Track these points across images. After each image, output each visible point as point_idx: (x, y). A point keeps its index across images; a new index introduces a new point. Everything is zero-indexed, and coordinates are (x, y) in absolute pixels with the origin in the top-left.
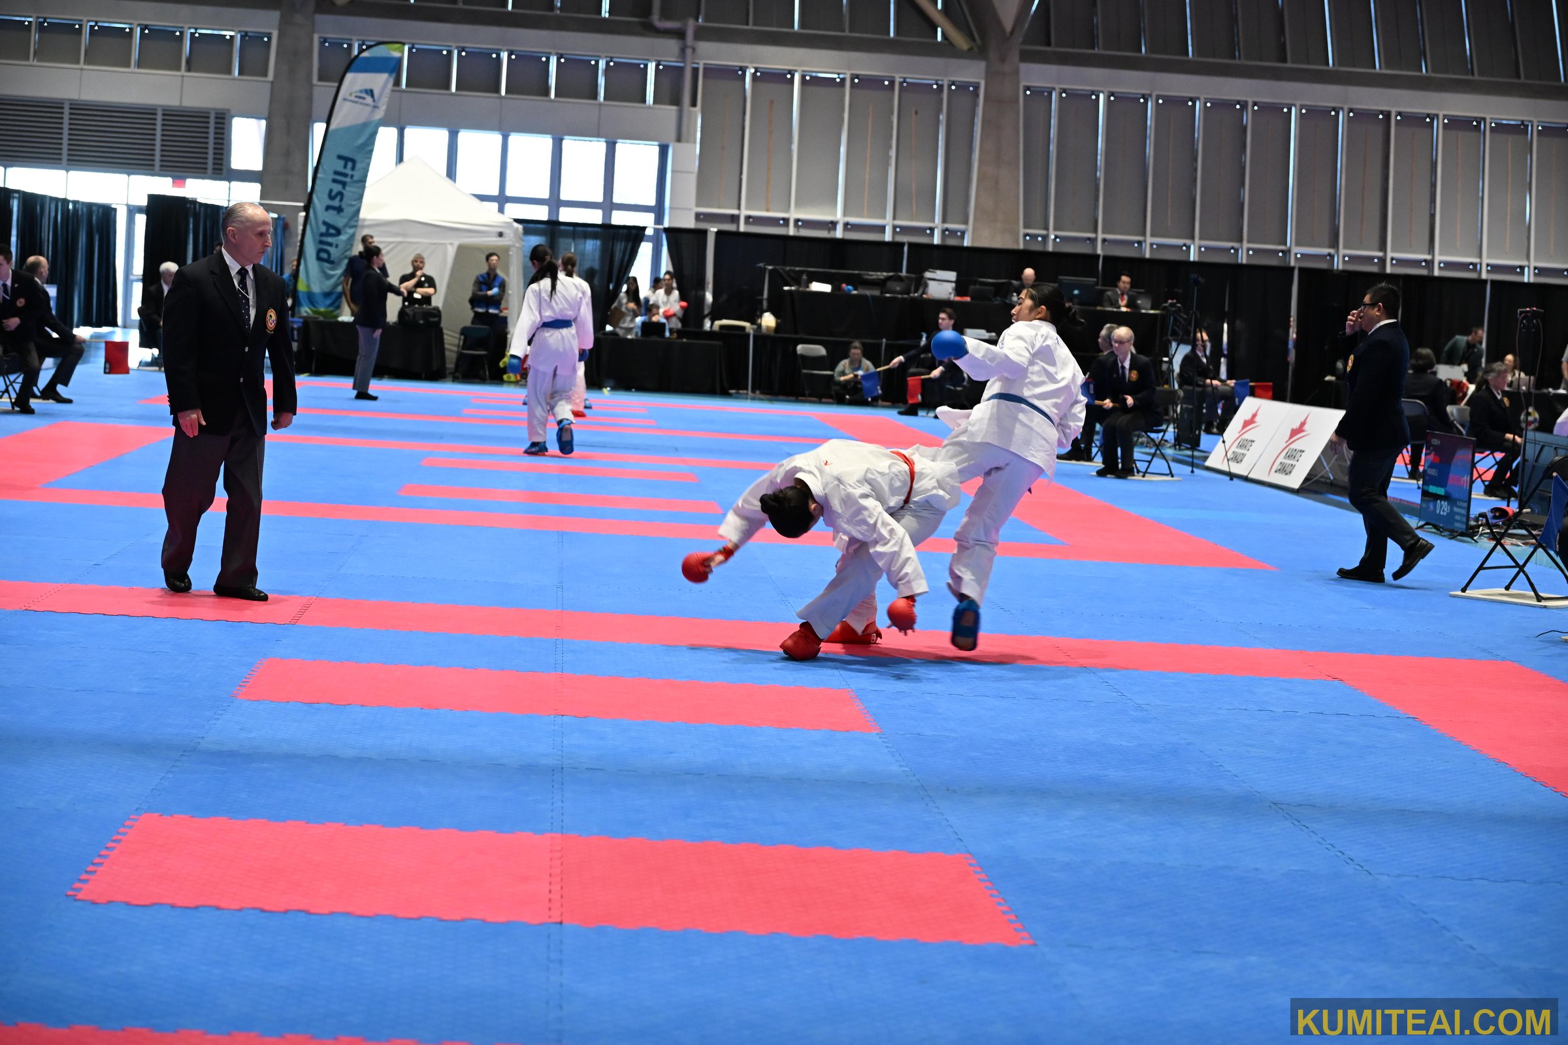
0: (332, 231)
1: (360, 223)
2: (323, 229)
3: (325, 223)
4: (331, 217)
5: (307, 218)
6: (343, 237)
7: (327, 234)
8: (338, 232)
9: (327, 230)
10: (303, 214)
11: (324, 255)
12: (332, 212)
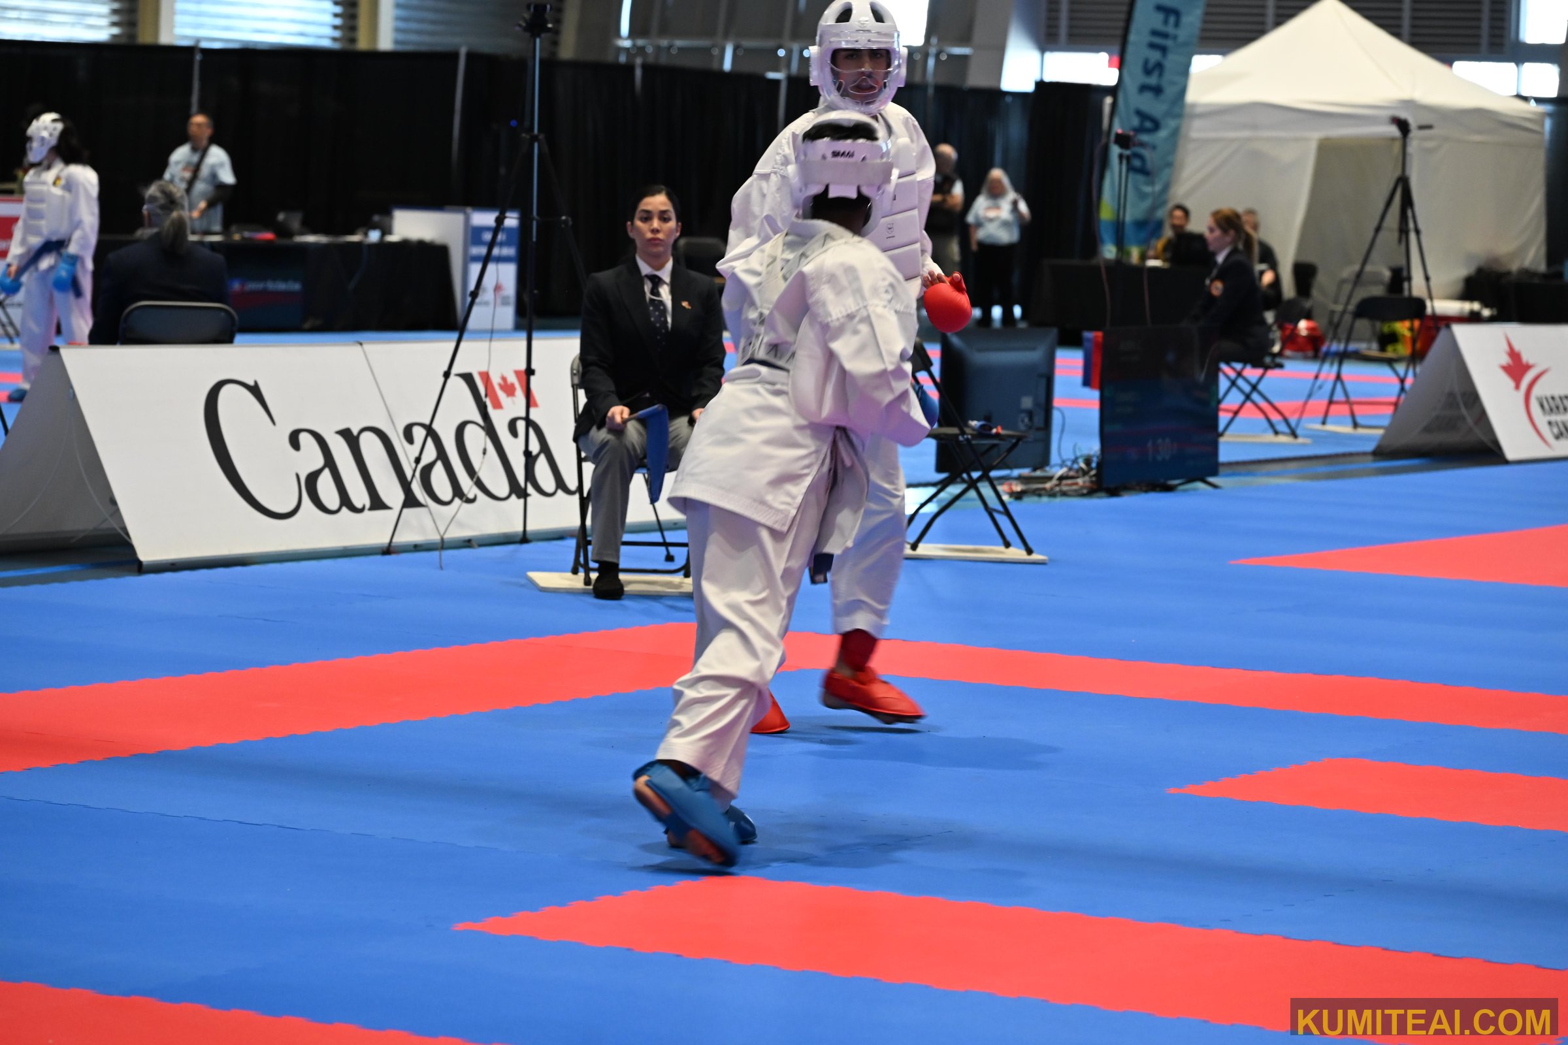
0: (1148, 124)
1: (1187, 110)
2: (1136, 122)
3: (1139, 113)
4: (1148, 103)
5: (1114, 106)
6: (1163, 134)
7: (1140, 130)
8: (1156, 126)
9: (1142, 122)
10: (1108, 100)
11: (1137, 163)
12: (1148, 95)
